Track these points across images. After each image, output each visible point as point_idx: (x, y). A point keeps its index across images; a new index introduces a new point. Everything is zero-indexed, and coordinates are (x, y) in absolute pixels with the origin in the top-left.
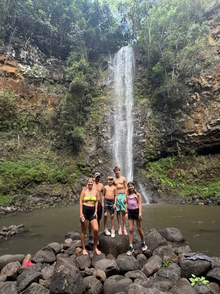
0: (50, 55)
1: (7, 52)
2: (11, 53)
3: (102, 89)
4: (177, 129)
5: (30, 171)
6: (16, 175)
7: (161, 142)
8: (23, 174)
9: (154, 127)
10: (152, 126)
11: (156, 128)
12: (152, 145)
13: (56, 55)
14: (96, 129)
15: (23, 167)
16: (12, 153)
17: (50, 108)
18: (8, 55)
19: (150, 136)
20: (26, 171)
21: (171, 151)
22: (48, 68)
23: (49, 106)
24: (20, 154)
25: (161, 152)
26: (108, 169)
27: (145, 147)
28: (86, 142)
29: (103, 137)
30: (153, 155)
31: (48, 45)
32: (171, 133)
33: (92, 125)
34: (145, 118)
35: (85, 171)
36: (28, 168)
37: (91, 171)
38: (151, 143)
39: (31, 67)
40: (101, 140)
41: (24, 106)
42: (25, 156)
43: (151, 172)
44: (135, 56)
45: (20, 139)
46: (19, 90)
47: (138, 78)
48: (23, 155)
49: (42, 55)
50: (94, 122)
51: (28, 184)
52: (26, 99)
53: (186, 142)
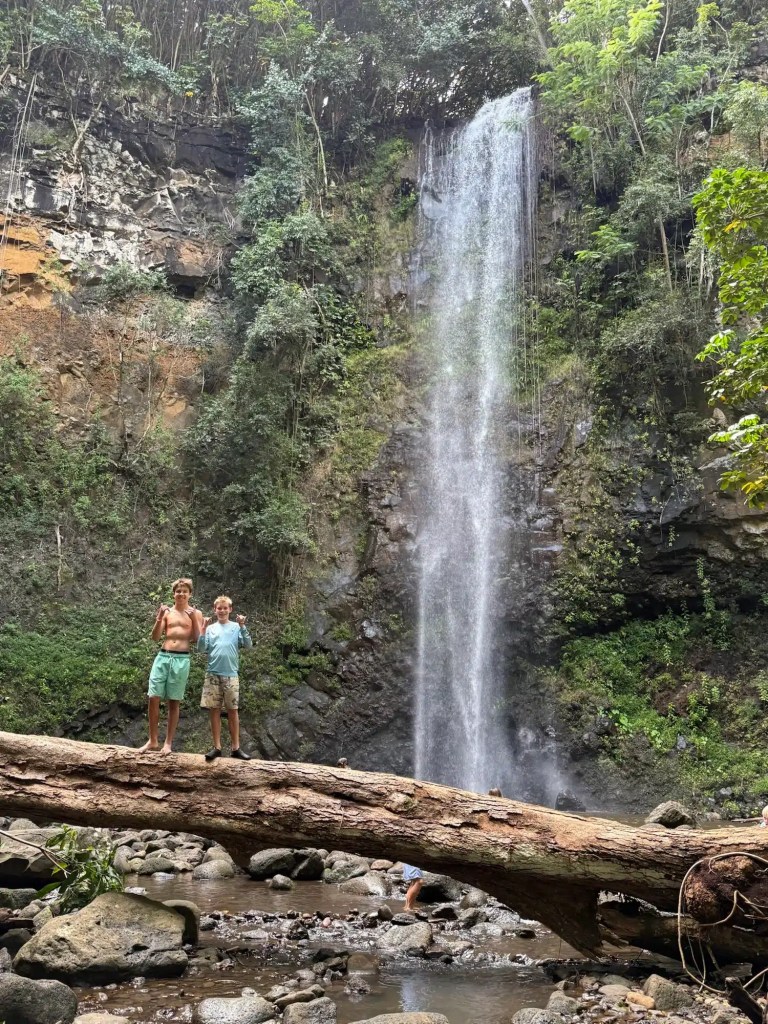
0: (167, 164)
1: (7, 192)
2: (20, 197)
3: (390, 312)
4: (696, 502)
5: (103, 668)
6: (58, 684)
7: (626, 554)
8: (83, 680)
9: (598, 490)
10: (589, 484)
11: (606, 496)
12: (585, 568)
13: (192, 164)
14: (356, 495)
15: (79, 655)
16: (38, 601)
17: (172, 405)
18: (10, 206)
19: (579, 527)
20: (91, 669)
21: (674, 594)
22: (160, 226)
23: (171, 398)
24: (66, 604)
25: (626, 595)
26: (402, 661)
27: (556, 576)
28: (316, 550)
29: (386, 530)
30: (592, 611)
31: (161, 125)
32: (669, 516)
33: (339, 477)
34: (562, 451)
35: (306, 671)
36: (97, 656)
37: (335, 670)
38: (583, 556)
39: (93, 235)
40: (376, 541)
41: (73, 409)
42: (85, 609)
43: (578, 680)
44: (537, 156)
45: (62, 541)
46: (54, 345)
47: (546, 261)
48: (78, 606)
49: (136, 170)
50: (349, 466)
51: (97, 716)
52: (79, 377)
53: (739, 557)
